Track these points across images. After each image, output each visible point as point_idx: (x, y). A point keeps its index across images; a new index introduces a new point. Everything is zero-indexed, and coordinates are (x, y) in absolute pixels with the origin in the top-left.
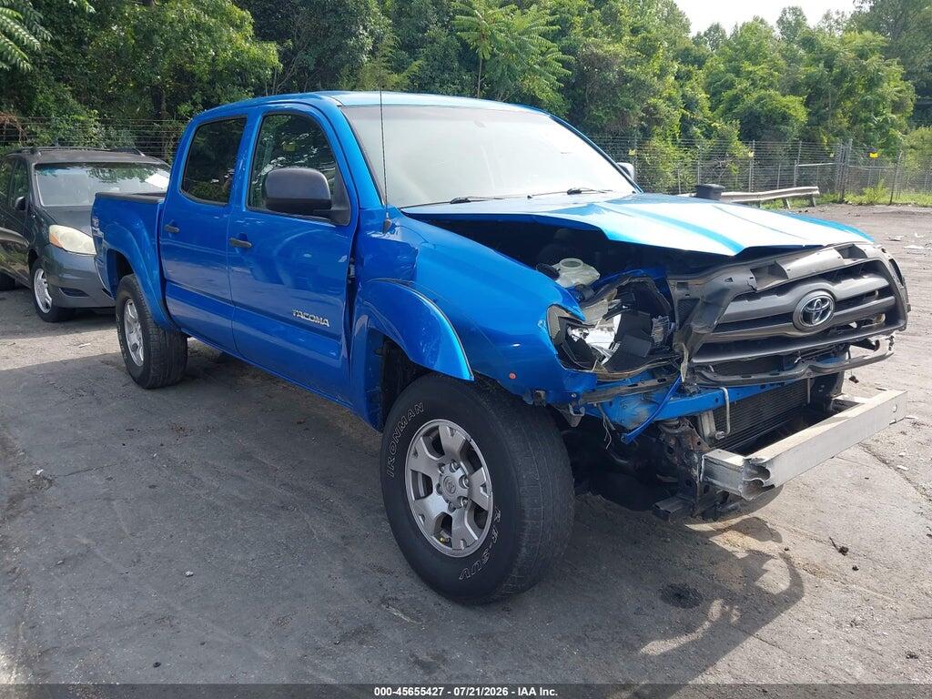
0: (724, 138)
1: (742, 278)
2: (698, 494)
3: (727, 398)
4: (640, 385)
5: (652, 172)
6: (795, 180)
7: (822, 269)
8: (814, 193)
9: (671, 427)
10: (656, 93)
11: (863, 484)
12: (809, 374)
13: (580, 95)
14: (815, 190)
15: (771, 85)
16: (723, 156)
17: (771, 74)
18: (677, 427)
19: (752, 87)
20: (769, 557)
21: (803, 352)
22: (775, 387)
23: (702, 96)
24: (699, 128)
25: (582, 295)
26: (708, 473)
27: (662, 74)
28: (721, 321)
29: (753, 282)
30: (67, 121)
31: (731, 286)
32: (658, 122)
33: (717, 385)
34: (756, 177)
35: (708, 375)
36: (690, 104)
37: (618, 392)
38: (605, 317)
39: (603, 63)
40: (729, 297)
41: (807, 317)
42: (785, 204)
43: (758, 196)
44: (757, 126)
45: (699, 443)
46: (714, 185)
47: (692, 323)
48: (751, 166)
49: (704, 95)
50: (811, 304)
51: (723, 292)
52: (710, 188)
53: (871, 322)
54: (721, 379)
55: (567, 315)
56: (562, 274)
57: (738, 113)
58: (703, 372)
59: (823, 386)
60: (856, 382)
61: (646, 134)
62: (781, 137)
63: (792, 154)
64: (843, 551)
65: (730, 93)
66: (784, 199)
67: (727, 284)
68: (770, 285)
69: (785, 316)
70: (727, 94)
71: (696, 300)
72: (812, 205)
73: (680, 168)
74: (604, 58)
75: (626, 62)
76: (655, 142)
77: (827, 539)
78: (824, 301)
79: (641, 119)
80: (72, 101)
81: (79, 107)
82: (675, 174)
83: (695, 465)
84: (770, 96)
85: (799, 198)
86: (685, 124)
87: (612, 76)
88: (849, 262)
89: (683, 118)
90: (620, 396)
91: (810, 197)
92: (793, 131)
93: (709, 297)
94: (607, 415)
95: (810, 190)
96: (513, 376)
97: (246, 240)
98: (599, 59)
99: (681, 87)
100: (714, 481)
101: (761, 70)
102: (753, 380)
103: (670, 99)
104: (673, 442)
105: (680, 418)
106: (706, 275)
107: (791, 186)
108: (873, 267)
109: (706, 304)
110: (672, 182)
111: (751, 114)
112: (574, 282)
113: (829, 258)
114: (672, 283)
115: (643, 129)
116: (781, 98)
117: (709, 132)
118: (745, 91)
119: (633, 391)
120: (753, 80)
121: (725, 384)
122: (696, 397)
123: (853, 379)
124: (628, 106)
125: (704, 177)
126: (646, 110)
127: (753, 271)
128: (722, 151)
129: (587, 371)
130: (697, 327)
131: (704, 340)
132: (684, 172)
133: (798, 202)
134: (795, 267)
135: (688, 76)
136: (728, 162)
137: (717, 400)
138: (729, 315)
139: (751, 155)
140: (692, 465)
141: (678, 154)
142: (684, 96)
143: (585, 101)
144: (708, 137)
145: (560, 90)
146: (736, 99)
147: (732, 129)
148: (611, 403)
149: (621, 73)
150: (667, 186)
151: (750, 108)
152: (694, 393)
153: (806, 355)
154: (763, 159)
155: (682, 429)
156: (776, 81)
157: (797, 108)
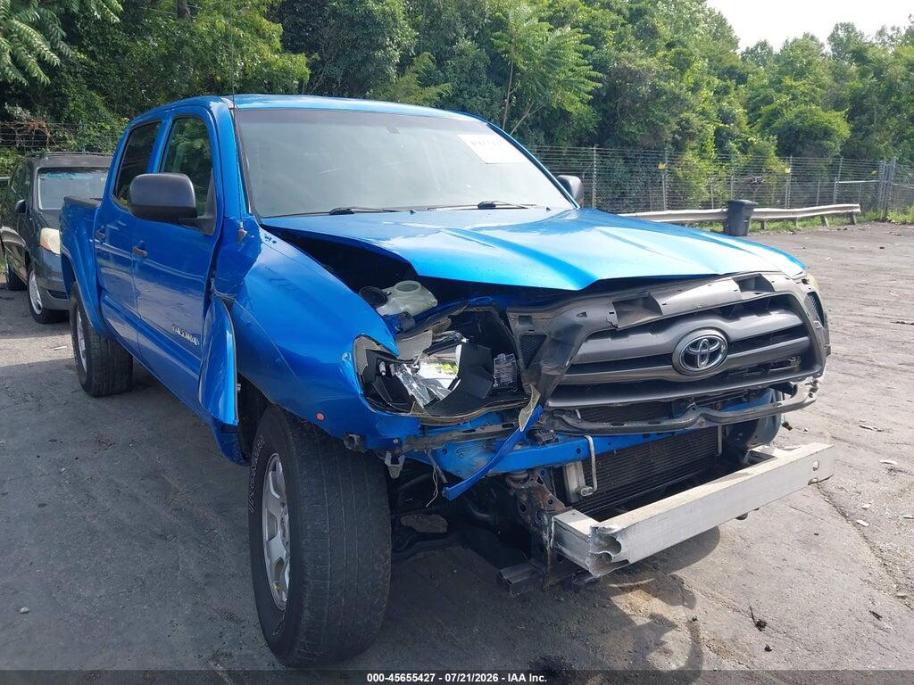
0: (760, 153)
1: (601, 313)
2: (549, 563)
3: (592, 449)
4: (479, 431)
5: (684, 186)
6: (835, 198)
7: (711, 304)
8: (854, 211)
9: (517, 481)
10: (691, 108)
11: (811, 541)
12: (701, 424)
13: (611, 108)
14: (856, 207)
15: (813, 100)
16: (759, 172)
17: (813, 90)
18: (525, 480)
19: (792, 102)
20: (672, 626)
21: (697, 398)
22: (664, 436)
23: (739, 111)
24: (736, 143)
25: (402, 326)
26: (559, 539)
27: (695, 89)
28: (575, 361)
29: (613, 319)
30: (94, 127)
31: (586, 322)
32: (692, 137)
33: (581, 433)
34: (794, 194)
35: (569, 421)
36: (726, 117)
37: (448, 438)
38: (425, 352)
39: (636, 77)
40: (582, 335)
41: (690, 359)
42: (823, 221)
43: (794, 213)
44: (795, 142)
45: (551, 502)
46: (747, 201)
47: (541, 363)
48: (788, 183)
49: (741, 110)
50: (695, 345)
51: (574, 328)
52: (743, 204)
53: (788, 363)
54: (586, 425)
55: (378, 348)
56: (392, 299)
57: (777, 128)
58: (564, 417)
59: (741, 434)
60: (790, 429)
61: (679, 147)
62: (823, 152)
63: (833, 169)
64: (760, 625)
65: (769, 107)
66: (822, 217)
67: (578, 320)
68: (642, 320)
69: (663, 358)
70: (764, 109)
71: (544, 337)
72: (853, 223)
73: (714, 183)
74: (637, 72)
75: (659, 76)
76: (689, 157)
77: (746, 609)
78: (712, 341)
79: (674, 133)
80: (103, 109)
81: (108, 115)
82: (708, 188)
83: (545, 527)
84: (811, 111)
85: (837, 215)
86: (720, 139)
87: (644, 90)
88: (750, 295)
89: (718, 132)
90: (452, 444)
91: (851, 215)
92: (835, 146)
93: (558, 333)
94: (438, 464)
95: (851, 208)
96: (320, 416)
97: (143, 249)
98: (631, 73)
99: (718, 102)
100: (564, 549)
101: (801, 86)
102: (626, 428)
103: (703, 113)
104: (524, 498)
105: (530, 471)
106: (555, 308)
107: (831, 203)
108: (784, 302)
109: (556, 342)
110: (706, 197)
111: (790, 129)
112: (402, 309)
113: (725, 291)
114: (511, 316)
115: (675, 143)
116: (822, 113)
117: (745, 147)
118: (786, 105)
119: (469, 437)
120: (793, 95)
121: (591, 432)
122: (550, 446)
123: (786, 425)
124: (663, 119)
125: (738, 194)
126: (679, 124)
127: (615, 304)
128: (758, 166)
129: (403, 414)
130: (547, 368)
131: (556, 382)
132: (719, 188)
133: (837, 220)
134: (672, 302)
135: (726, 91)
136: (764, 179)
137: (579, 451)
138: (584, 355)
139: (788, 171)
140: (542, 527)
141: (713, 168)
142: (720, 110)
143: (616, 114)
144: (744, 152)
145: (590, 103)
146: (776, 114)
147: (770, 145)
148: (445, 451)
149: (653, 86)
150: (700, 201)
151: (788, 123)
152: (548, 442)
153: (702, 401)
154: (801, 175)
155: (529, 484)
156: (818, 97)
157: (840, 125)
